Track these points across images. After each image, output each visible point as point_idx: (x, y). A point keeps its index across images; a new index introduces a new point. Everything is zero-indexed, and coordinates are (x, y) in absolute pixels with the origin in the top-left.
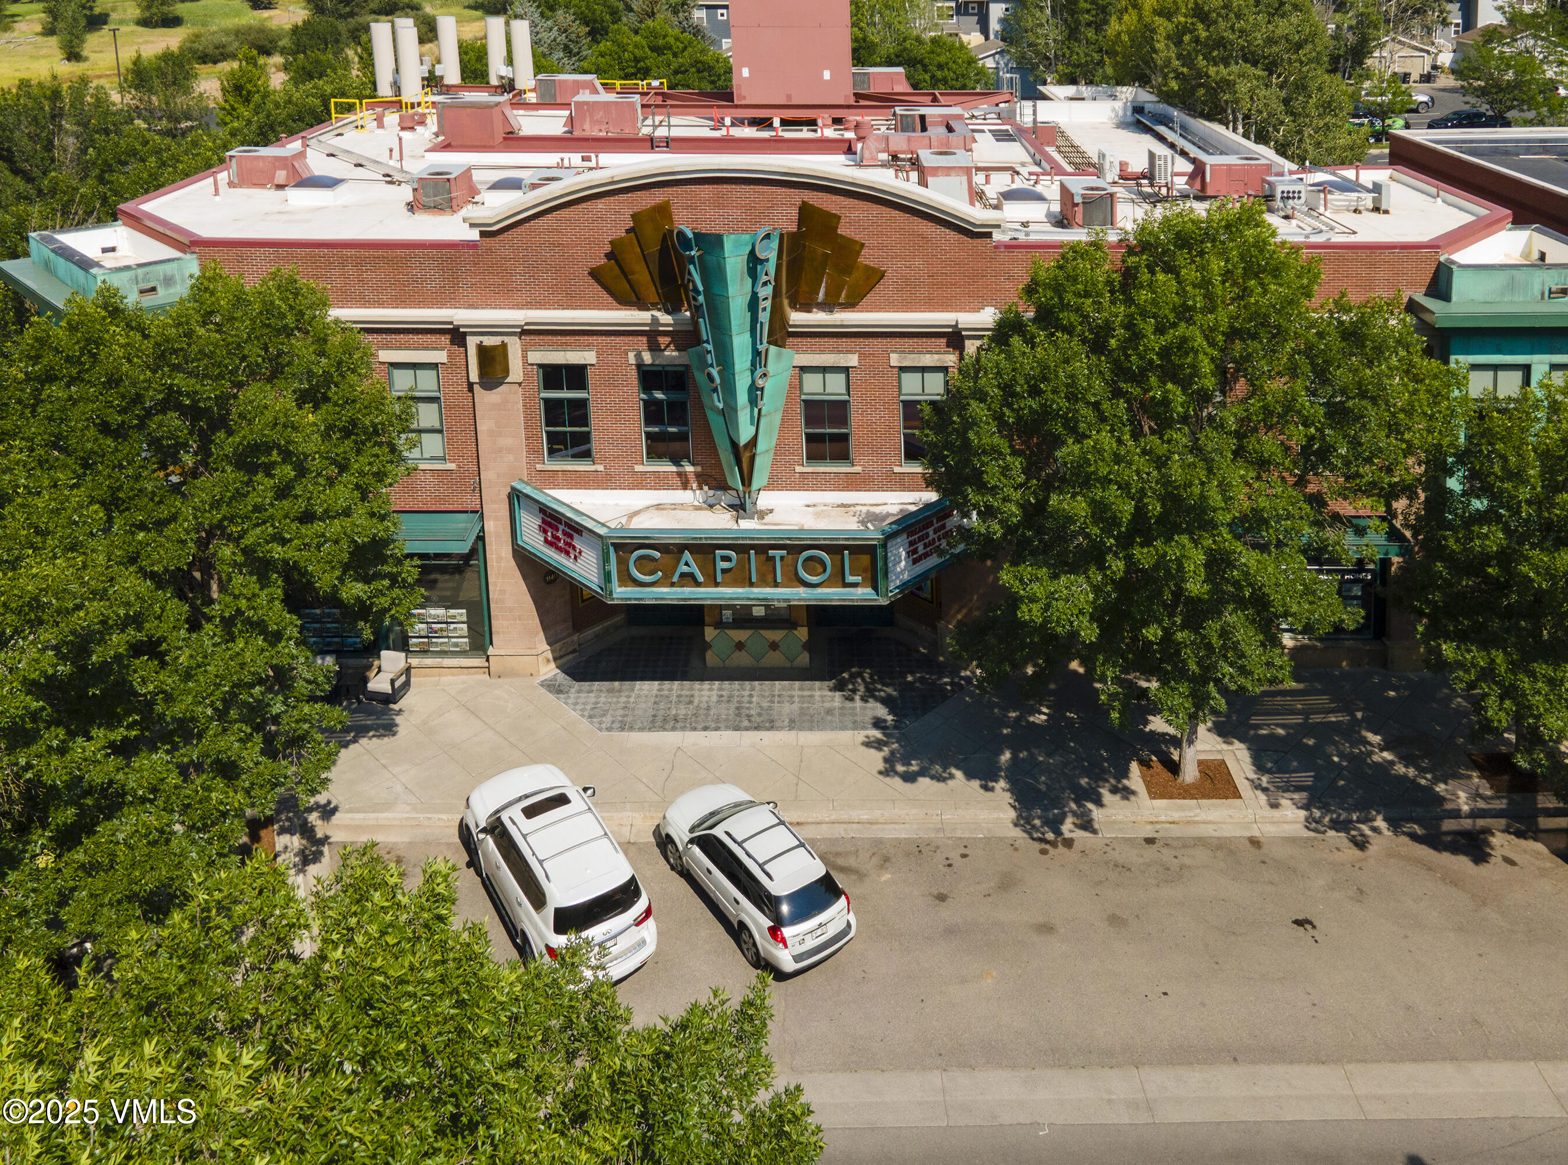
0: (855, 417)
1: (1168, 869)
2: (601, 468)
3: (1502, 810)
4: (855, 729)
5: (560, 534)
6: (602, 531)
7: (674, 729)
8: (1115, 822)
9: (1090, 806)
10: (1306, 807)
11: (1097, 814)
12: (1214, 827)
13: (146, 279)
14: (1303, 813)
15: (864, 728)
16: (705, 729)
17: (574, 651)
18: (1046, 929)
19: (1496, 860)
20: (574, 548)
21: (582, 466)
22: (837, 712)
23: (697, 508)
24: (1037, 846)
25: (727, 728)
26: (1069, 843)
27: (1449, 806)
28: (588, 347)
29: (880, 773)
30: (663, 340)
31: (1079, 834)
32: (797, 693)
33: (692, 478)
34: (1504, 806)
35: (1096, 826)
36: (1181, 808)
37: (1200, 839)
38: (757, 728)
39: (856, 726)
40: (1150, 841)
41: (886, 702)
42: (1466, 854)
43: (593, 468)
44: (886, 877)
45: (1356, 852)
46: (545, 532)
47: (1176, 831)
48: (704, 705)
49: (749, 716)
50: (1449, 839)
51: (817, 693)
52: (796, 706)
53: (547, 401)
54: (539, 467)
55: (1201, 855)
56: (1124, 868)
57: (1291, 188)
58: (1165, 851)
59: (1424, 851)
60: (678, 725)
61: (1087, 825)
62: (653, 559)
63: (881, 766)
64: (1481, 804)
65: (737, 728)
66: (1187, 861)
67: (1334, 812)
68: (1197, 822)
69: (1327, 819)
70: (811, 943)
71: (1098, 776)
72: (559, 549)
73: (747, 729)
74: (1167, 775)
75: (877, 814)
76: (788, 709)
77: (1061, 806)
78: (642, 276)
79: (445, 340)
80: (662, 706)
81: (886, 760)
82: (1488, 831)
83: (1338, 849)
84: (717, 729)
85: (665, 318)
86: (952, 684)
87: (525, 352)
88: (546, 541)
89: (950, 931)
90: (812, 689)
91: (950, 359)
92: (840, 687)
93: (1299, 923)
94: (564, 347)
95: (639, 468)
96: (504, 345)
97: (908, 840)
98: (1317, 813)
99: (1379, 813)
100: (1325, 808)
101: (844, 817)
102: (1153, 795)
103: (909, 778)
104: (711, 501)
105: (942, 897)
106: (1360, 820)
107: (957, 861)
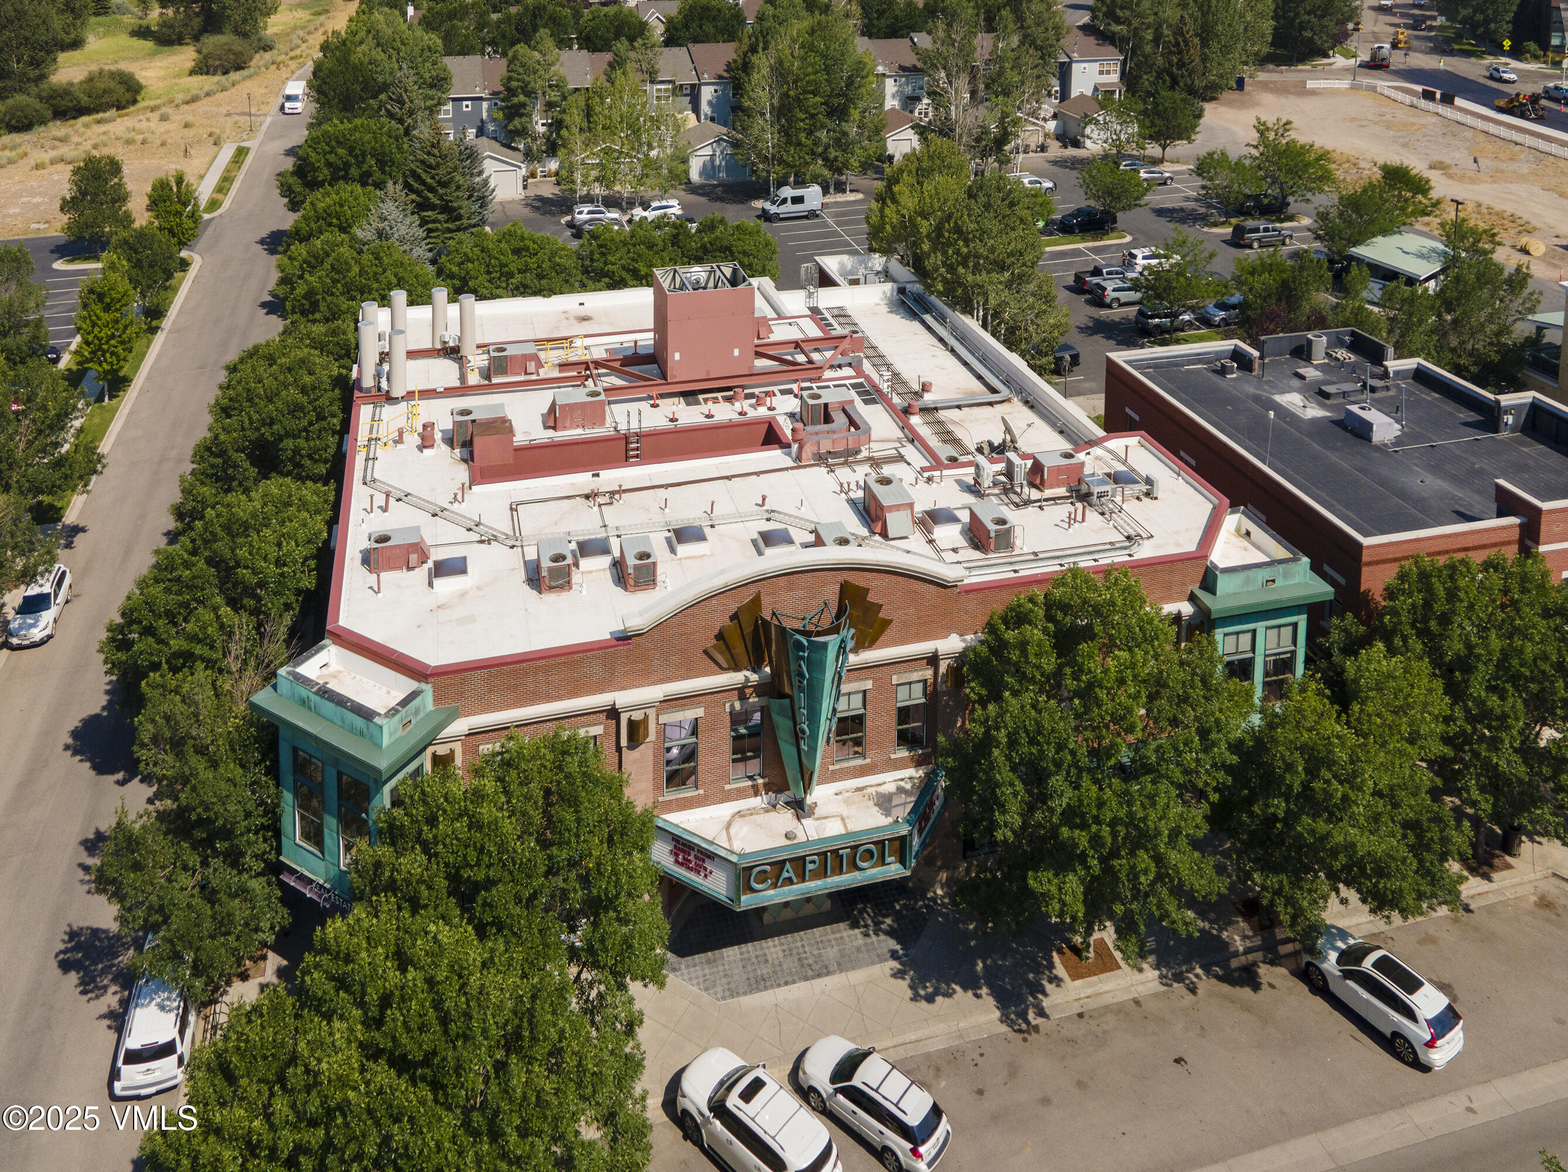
0: (869, 723)
1: (1096, 1036)
2: (702, 791)
3: (1259, 946)
4: (880, 962)
5: (691, 858)
6: (734, 859)
7: (766, 988)
8: (1055, 1006)
9: (1040, 996)
10: (1157, 968)
11: (1046, 1003)
13: (406, 715)
14: (1157, 973)
15: (886, 960)
16: (786, 983)
18: (1046, 1101)
19: (1265, 987)
20: (705, 869)
22: (863, 949)
23: (767, 811)
24: (1020, 1036)
25: (800, 980)
26: (1036, 1029)
27: (1232, 949)
28: (697, 705)
29: (911, 1000)
30: (748, 691)
31: (1039, 1021)
32: (832, 937)
33: (761, 788)
34: (1260, 943)
35: (1047, 1011)
36: (1091, 985)
37: (1106, 1007)
38: (819, 976)
39: (881, 960)
40: (1081, 1015)
41: (891, 933)
42: (1248, 985)
43: (698, 795)
44: (943, 1083)
45: (1192, 997)
46: (677, 855)
47: (1093, 1004)
48: (776, 962)
49: (810, 965)
50: (1237, 975)
51: (845, 934)
52: (835, 949)
54: (660, 799)
55: (1112, 1020)
56: (1072, 1041)
58: (1091, 1022)
60: (768, 983)
61: (1041, 1013)
62: (765, 872)
63: (909, 993)
64: (1248, 944)
65: (806, 979)
66: (1105, 1027)
67: (1173, 968)
69: (1170, 975)
70: (934, 1153)
71: (1038, 970)
72: (691, 869)
73: (813, 978)
74: (1075, 958)
76: (831, 953)
77: (1025, 1001)
78: (739, 650)
79: (603, 716)
80: (749, 968)
81: (911, 987)
82: (1255, 964)
83: (1181, 997)
84: (794, 982)
85: (754, 677)
86: (926, 906)
87: (658, 716)
88: (677, 861)
89: (995, 1118)
90: (839, 931)
91: (929, 674)
92: (854, 925)
93: (1177, 1062)
94: (683, 708)
95: (727, 787)
96: (646, 717)
97: (945, 1050)
98: (1164, 971)
99: (1196, 963)
100: (1168, 966)
101: (900, 1040)
102: (1075, 977)
103: (930, 999)
104: (773, 802)
105: (980, 1092)
106: (1188, 971)
107: (979, 1060)
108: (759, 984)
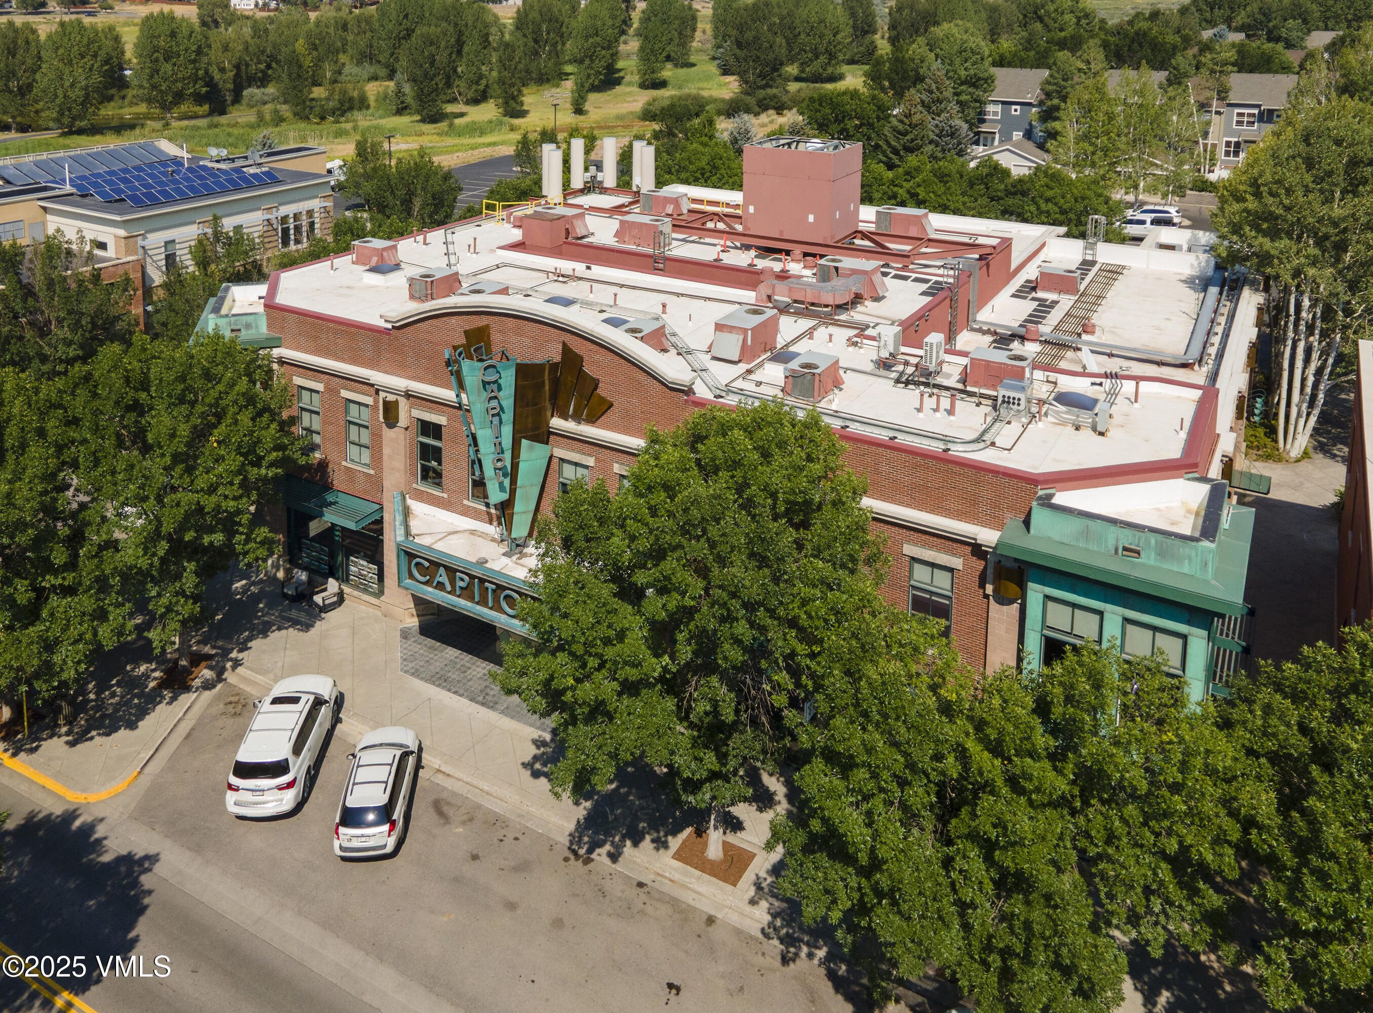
1: (629, 908)
2: (445, 496)
3: (926, 990)
4: (539, 728)
6: (399, 539)
8: (634, 862)
9: (629, 843)
10: (774, 916)
11: (628, 850)
12: (695, 896)
13: (236, 323)
14: (769, 918)
15: (544, 730)
16: (455, 693)
17: (433, 614)
18: (511, 906)
21: (436, 492)
24: (568, 853)
25: (467, 697)
26: (590, 861)
28: (442, 413)
29: (523, 764)
31: (603, 859)
33: (495, 518)
34: (930, 988)
35: (620, 859)
37: (676, 900)
38: (483, 704)
39: (542, 727)
40: (641, 885)
43: (441, 495)
44: (459, 830)
45: (777, 963)
47: (667, 888)
48: (470, 677)
49: (487, 694)
50: (857, 989)
53: (422, 444)
54: (414, 486)
55: (664, 910)
56: (604, 894)
57: (1012, 394)
58: (643, 896)
59: (827, 987)
61: (614, 855)
62: (423, 566)
63: (528, 758)
66: (649, 909)
67: (792, 928)
68: (689, 889)
69: (784, 931)
70: (355, 844)
71: (654, 826)
73: (478, 702)
75: (493, 790)
77: (611, 835)
79: (369, 390)
80: (448, 668)
81: (535, 756)
83: (763, 954)
87: (409, 408)
89: (457, 880)
93: (671, 986)
94: (431, 410)
95: (466, 502)
96: (397, 402)
98: (778, 923)
99: (825, 944)
100: (789, 922)
101: (475, 782)
102: (678, 856)
103: (536, 774)
105: (475, 857)
106: (808, 944)
107: (509, 840)
108: (440, 680)
